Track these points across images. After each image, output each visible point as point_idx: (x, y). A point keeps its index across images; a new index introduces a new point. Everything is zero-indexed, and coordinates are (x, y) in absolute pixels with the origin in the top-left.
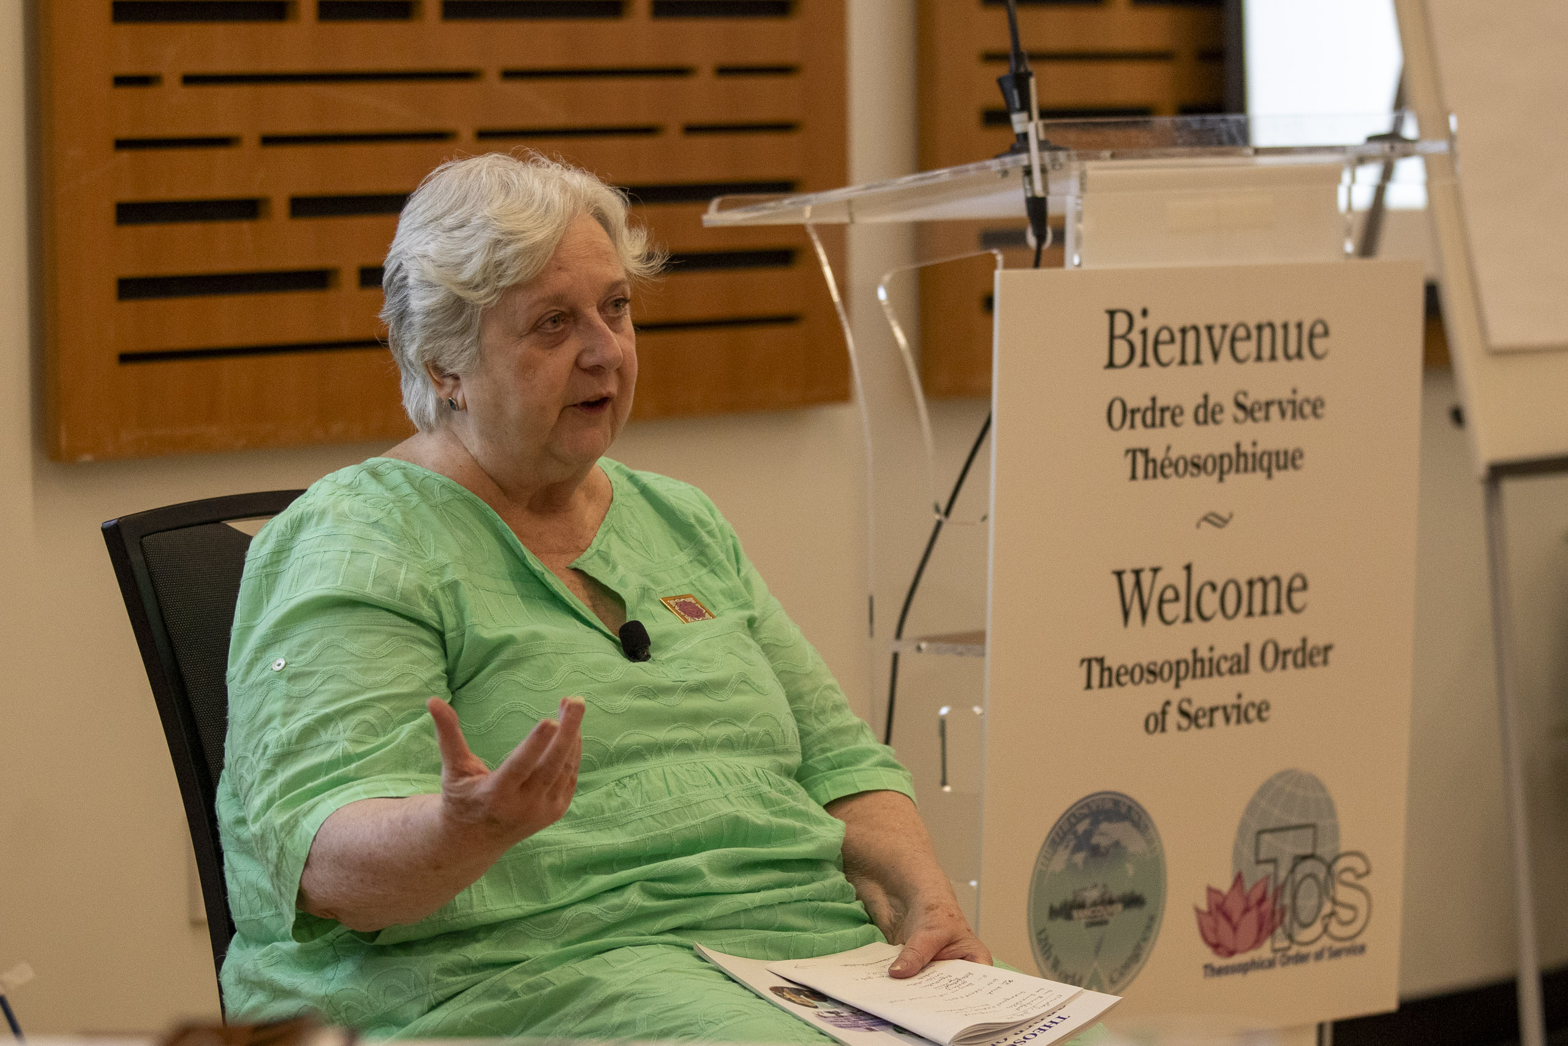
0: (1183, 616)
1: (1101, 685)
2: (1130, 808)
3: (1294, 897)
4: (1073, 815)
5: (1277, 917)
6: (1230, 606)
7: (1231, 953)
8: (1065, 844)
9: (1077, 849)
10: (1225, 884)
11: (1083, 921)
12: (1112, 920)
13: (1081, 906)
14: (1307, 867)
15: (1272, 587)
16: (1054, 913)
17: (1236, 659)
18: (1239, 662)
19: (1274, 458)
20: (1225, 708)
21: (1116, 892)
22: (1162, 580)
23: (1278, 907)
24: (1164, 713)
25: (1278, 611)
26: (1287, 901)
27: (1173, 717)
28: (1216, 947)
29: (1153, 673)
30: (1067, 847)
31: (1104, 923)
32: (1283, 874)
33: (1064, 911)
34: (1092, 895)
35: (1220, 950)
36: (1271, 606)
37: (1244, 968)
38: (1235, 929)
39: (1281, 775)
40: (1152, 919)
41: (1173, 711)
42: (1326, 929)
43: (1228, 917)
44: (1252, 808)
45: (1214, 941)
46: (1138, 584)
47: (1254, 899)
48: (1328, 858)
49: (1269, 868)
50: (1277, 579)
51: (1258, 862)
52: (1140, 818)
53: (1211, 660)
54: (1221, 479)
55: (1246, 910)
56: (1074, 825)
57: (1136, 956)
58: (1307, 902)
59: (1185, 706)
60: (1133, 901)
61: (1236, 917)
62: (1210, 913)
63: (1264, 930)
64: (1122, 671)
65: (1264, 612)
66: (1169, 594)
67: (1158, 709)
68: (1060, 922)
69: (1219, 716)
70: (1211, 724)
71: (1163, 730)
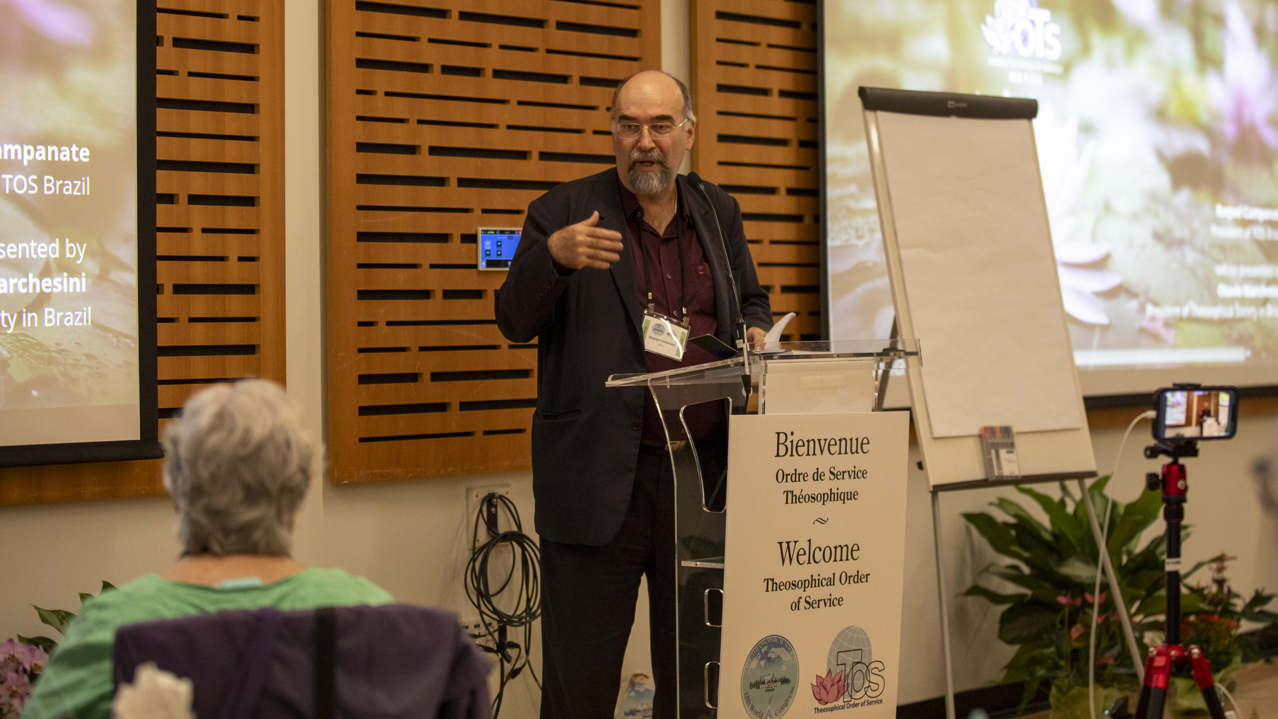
0: (807, 561)
1: (773, 590)
2: (784, 642)
3: (853, 680)
4: (760, 644)
5: (846, 687)
6: (827, 558)
7: (826, 703)
8: (757, 657)
9: (761, 659)
10: (824, 675)
11: (764, 689)
12: (776, 688)
13: (764, 683)
14: (859, 666)
15: (845, 549)
16: (752, 686)
17: (829, 579)
18: (830, 581)
19: (846, 494)
20: (824, 600)
21: (778, 677)
22: (798, 546)
23: (846, 684)
24: (799, 602)
25: (847, 559)
26: (850, 681)
27: (803, 603)
28: (819, 700)
29: (794, 585)
30: (758, 658)
31: (774, 690)
32: (848, 670)
33: (756, 685)
34: (768, 678)
35: (821, 701)
36: (844, 557)
37: (831, 709)
38: (828, 693)
39: (847, 628)
40: (793, 688)
41: (802, 601)
42: (866, 693)
43: (825, 689)
44: (835, 642)
45: (819, 698)
46: (788, 547)
47: (836, 681)
48: (867, 664)
49: (843, 667)
50: (846, 546)
51: (838, 665)
52: (788, 645)
53: (819, 580)
54: (824, 504)
55: (832, 685)
56: (761, 649)
57: (786, 704)
58: (858, 682)
59: (808, 599)
60: (785, 681)
61: (828, 688)
62: (817, 686)
63: (840, 693)
64: (782, 584)
65: (841, 560)
66: (802, 552)
67: (796, 601)
68: (754, 689)
69: (822, 603)
70: (819, 607)
71: (798, 609)
